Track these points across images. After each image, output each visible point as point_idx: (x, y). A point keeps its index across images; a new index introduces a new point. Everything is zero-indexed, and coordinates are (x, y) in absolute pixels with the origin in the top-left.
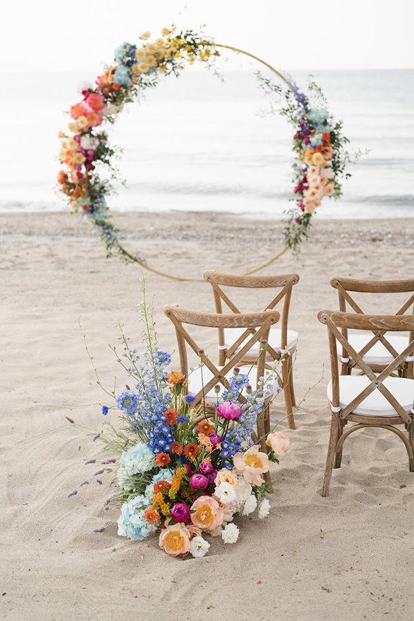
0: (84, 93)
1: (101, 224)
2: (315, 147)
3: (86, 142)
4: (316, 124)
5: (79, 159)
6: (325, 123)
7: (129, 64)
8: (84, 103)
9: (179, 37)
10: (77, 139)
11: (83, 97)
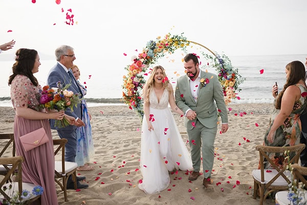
0: (135, 60)
1: (140, 112)
2: (229, 79)
3: (136, 80)
4: (228, 70)
5: (132, 86)
6: (231, 70)
7: (152, 49)
8: (134, 64)
9: (173, 38)
10: (132, 78)
11: (134, 62)
